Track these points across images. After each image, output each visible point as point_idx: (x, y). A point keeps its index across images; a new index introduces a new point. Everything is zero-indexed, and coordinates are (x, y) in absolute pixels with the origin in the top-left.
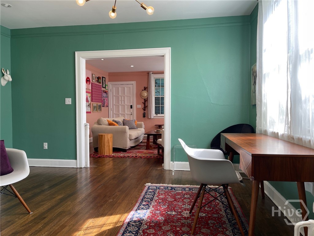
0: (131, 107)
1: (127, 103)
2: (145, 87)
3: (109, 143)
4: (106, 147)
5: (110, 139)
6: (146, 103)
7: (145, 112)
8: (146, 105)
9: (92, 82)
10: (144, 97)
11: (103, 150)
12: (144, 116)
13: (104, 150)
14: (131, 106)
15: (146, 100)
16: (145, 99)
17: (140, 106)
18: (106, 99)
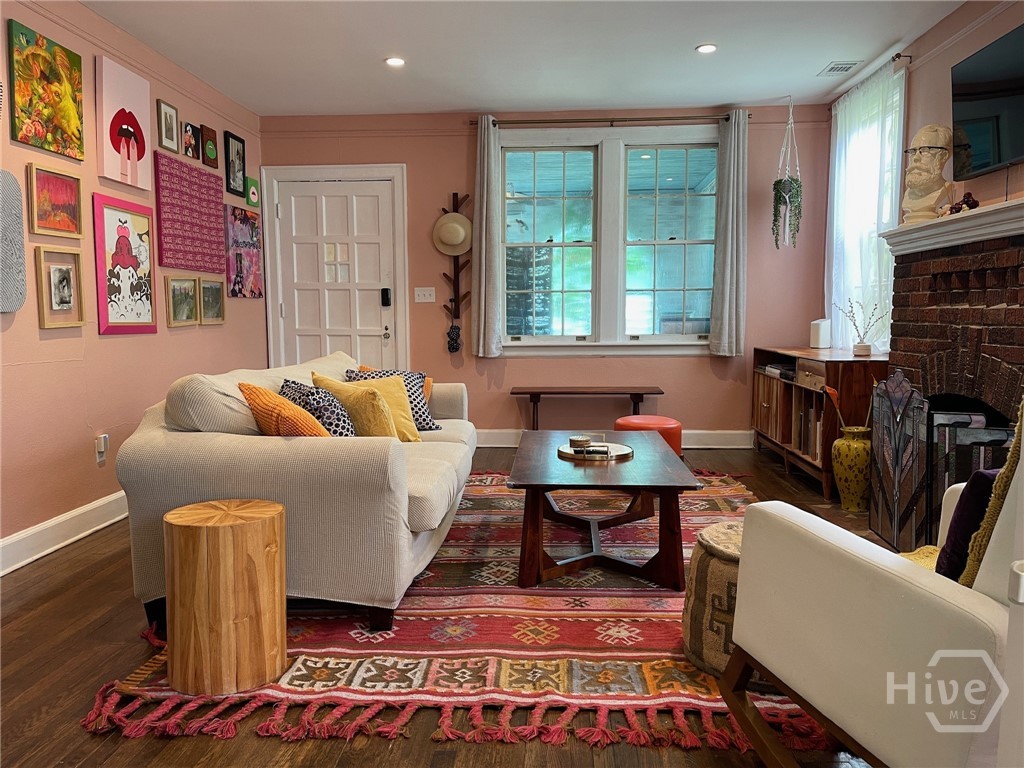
0: (386, 298)
1: (365, 279)
2: (455, 195)
3: (253, 589)
4: (227, 625)
5: (260, 561)
6: (462, 275)
7: (456, 323)
8: (463, 290)
9: (161, 151)
10: (453, 246)
11: (206, 656)
12: (453, 346)
13: (216, 651)
14: (385, 294)
15: (462, 261)
16: (456, 259)
17: (432, 295)
18: (248, 254)
